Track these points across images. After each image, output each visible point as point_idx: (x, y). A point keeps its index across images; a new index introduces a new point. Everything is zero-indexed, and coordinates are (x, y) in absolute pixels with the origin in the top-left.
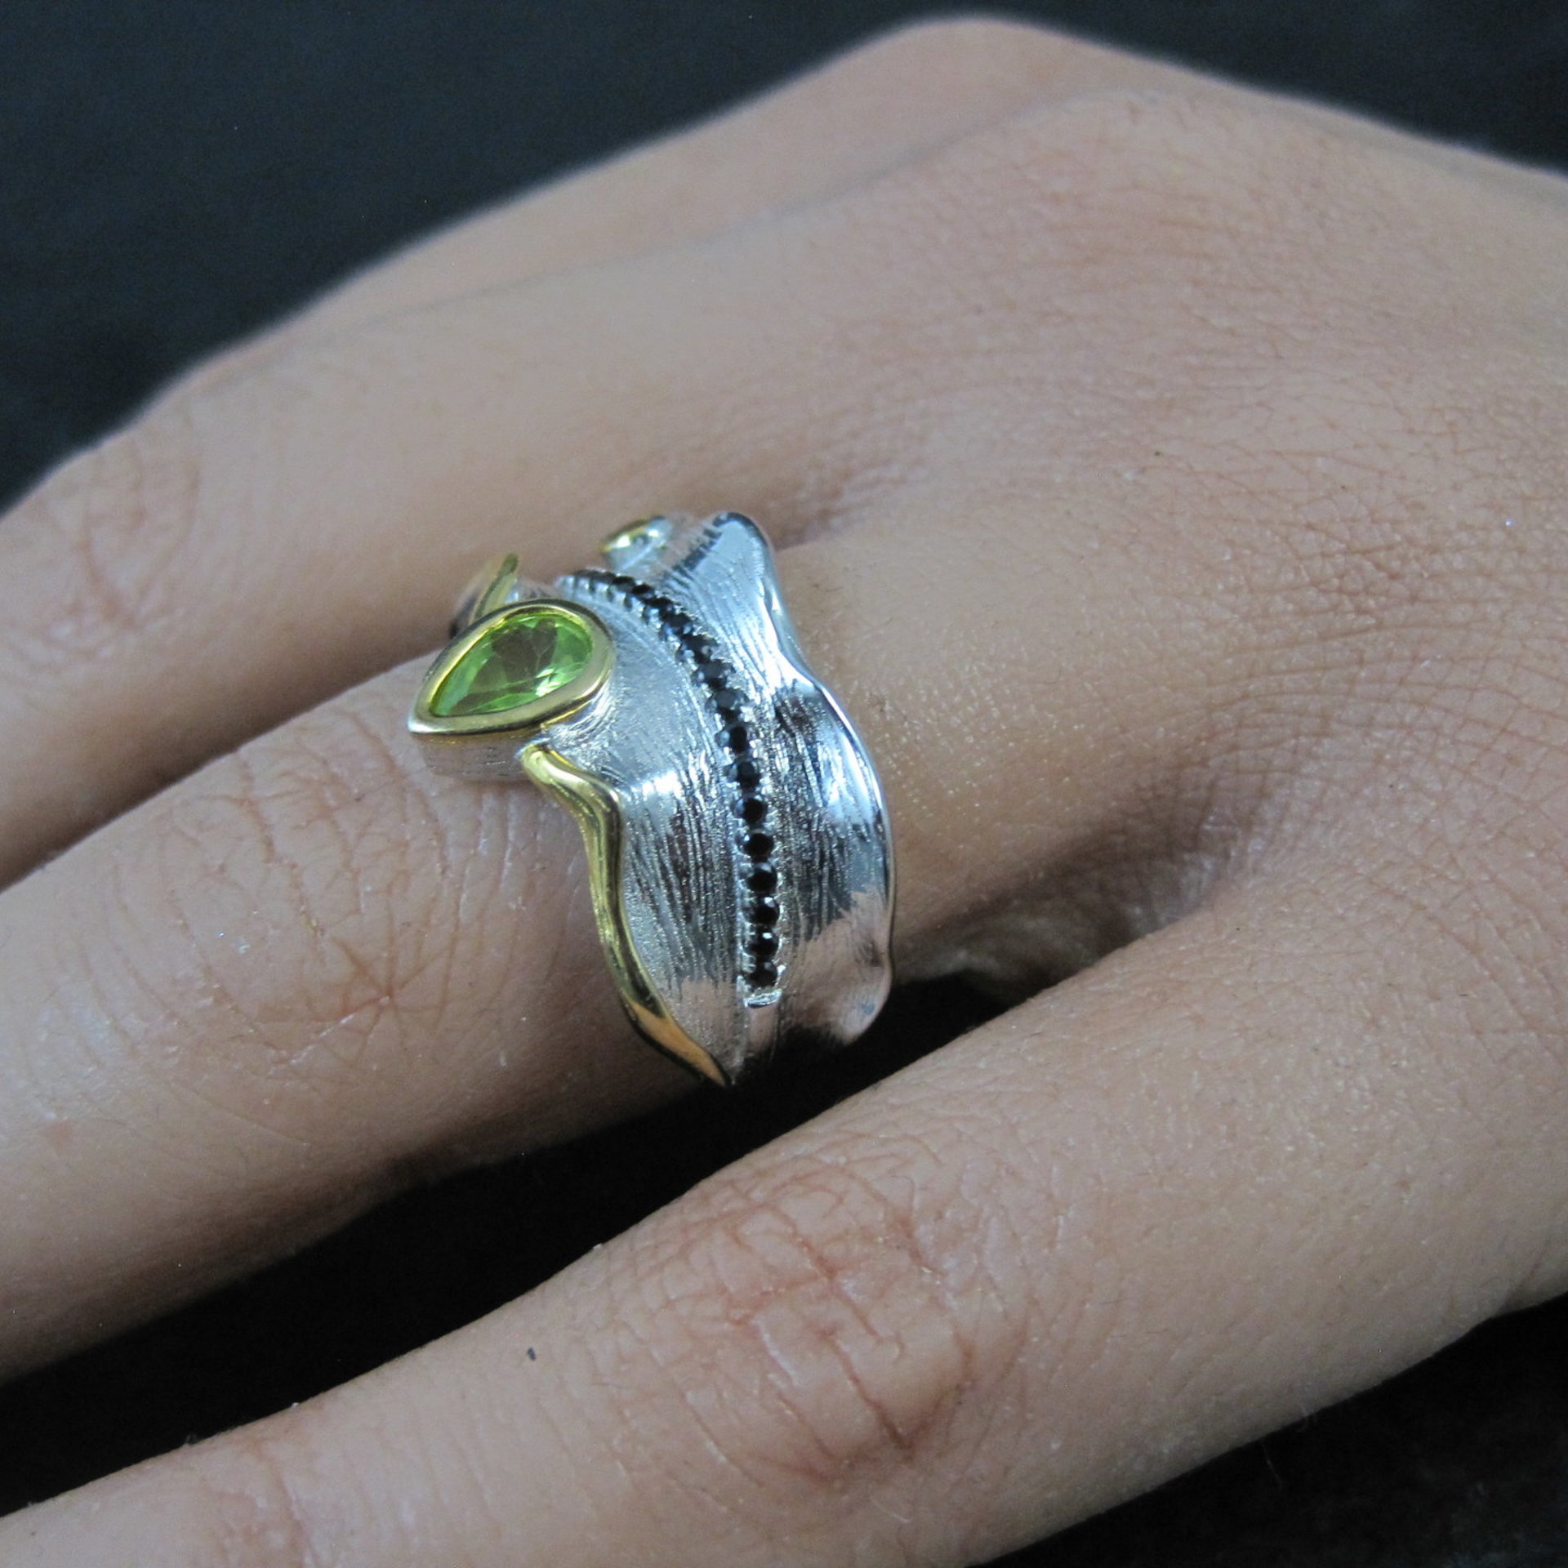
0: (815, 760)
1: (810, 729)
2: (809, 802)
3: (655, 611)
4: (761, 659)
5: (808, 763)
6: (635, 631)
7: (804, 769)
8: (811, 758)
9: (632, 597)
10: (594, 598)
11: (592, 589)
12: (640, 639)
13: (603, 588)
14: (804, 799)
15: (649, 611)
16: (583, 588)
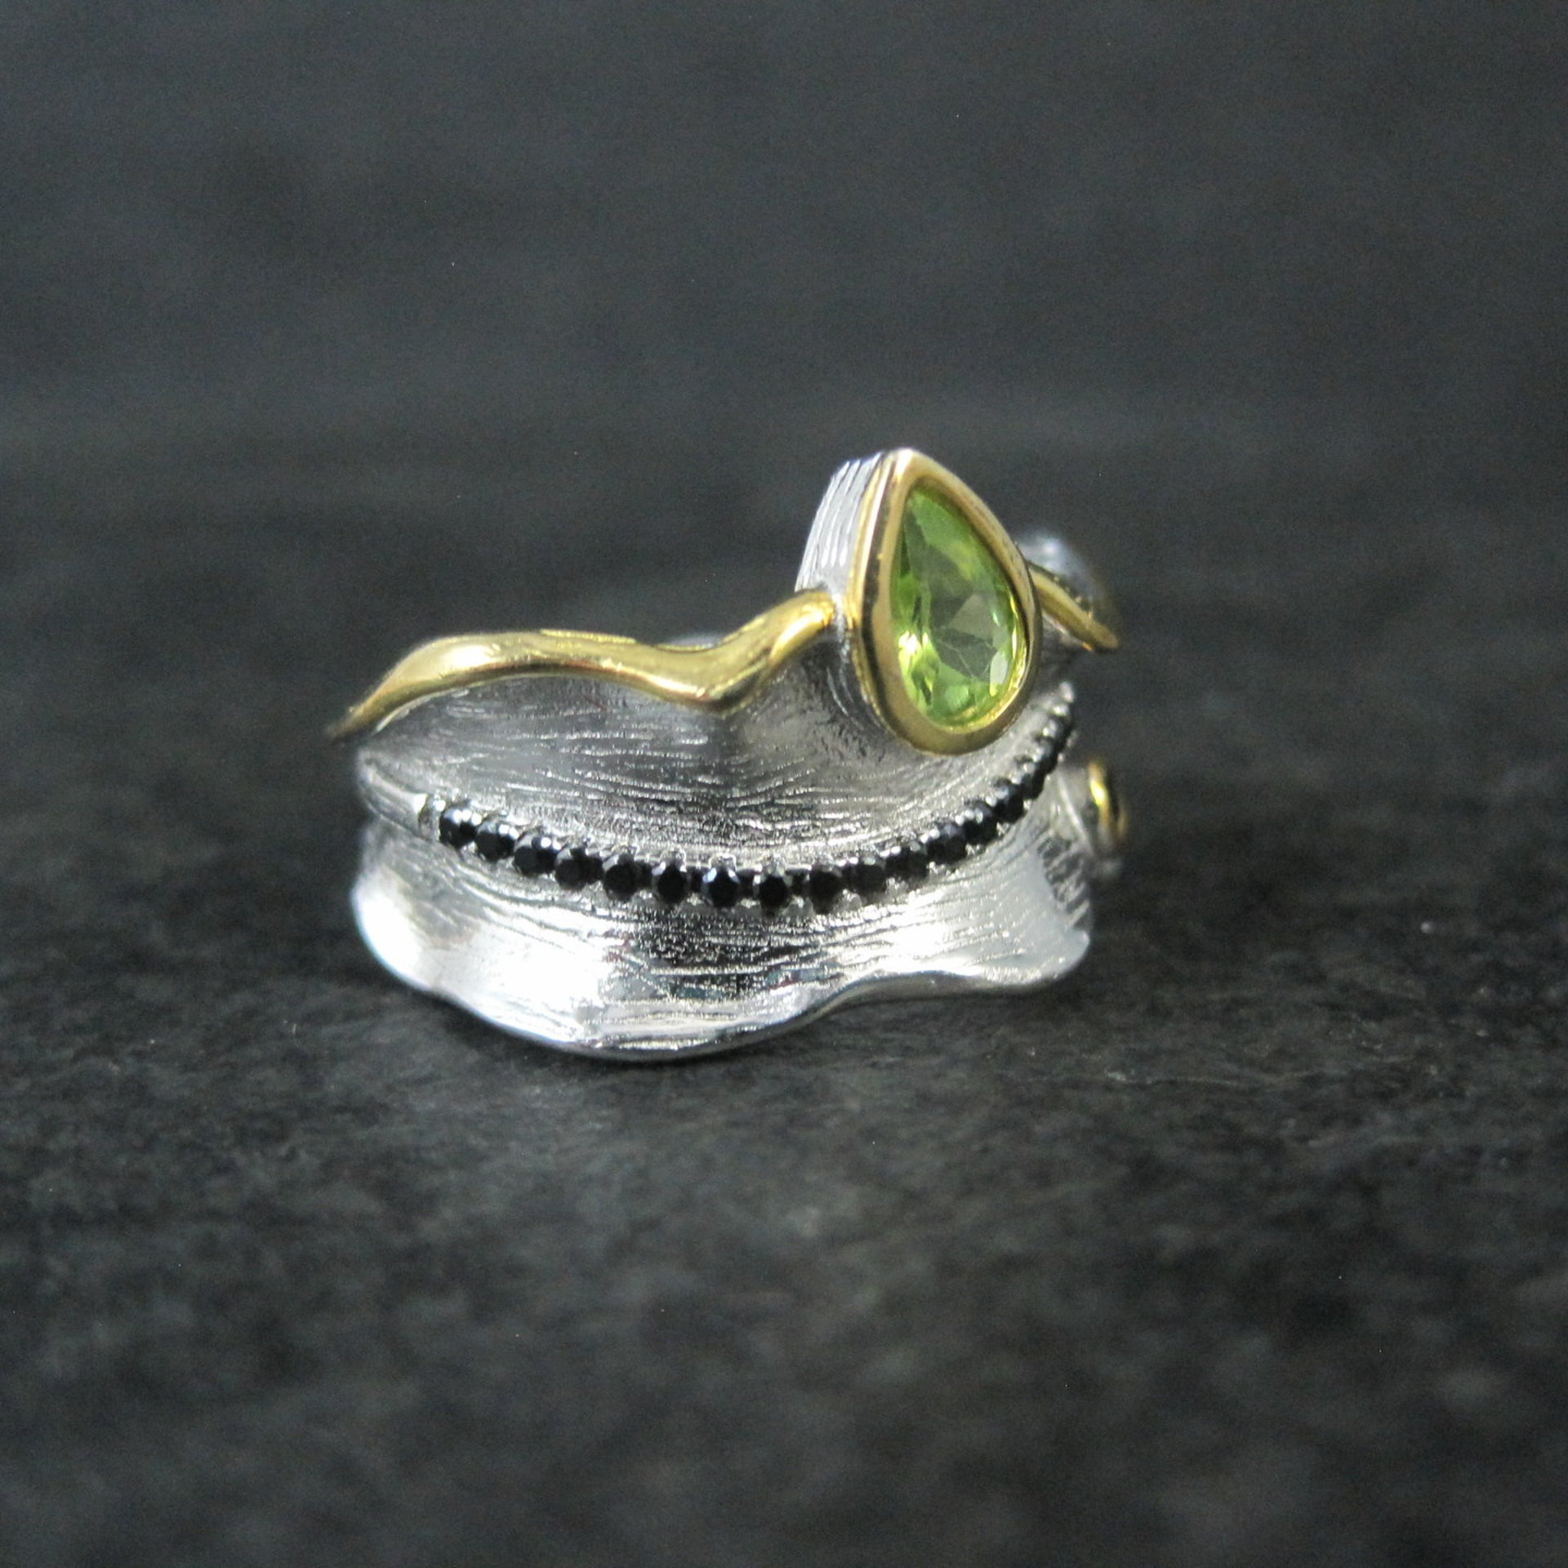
0: (713, 979)
1: (759, 986)
2: (660, 957)
3: (980, 817)
4: (869, 944)
5: (713, 971)
6: (962, 783)
7: (706, 964)
8: (718, 976)
9: (1010, 792)
10: (1026, 738)
11: (1039, 738)
12: (948, 787)
13: (1037, 754)
14: (666, 952)
15: (981, 809)
16: (1046, 725)
